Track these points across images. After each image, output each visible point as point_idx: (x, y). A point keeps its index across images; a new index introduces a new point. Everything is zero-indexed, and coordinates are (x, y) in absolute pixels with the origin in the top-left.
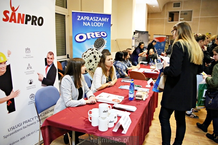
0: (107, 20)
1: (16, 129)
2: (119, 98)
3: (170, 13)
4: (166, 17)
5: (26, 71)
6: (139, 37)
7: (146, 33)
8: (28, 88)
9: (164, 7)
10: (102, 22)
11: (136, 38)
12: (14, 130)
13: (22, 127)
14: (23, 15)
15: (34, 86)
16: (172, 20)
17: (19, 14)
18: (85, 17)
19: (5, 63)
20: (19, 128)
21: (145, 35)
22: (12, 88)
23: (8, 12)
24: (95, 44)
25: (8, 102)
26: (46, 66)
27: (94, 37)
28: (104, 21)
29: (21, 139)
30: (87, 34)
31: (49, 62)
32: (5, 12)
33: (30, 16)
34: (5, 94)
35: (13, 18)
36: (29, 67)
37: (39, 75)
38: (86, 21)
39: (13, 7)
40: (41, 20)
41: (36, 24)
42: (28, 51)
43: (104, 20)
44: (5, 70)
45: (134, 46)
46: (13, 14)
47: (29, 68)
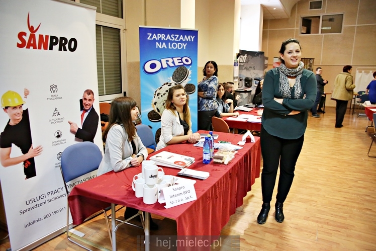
0: (193, 38)
1: (38, 203)
2: (186, 159)
3: (303, 19)
4: (297, 26)
5: (51, 119)
6: (247, 61)
7: (260, 55)
8: (55, 144)
9: (293, 9)
10: (185, 42)
11: (243, 64)
12: (34, 204)
13: (45, 199)
14: (47, 37)
15: (63, 140)
16: (308, 32)
17: (41, 36)
18: (158, 35)
19: (20, 107)
20: (41, 201)
21: (258, 58)
22: (31, 143)
23: (25, 34)
24: (173, 75)
25: (25, 162)
26: (82, 112)
27: (172, 65)
28: (187, 40)
29: (45, 217)
30: (162, 60)
31: (87, 105)
32: (21, 35)
33: (56, 38)
34: (21, 152)
35: (32, 42)
36: (56, 112)
37: (70, 124)
38: (160, 41)
39: (32, 27)
40: (73, 43)
41: (65, 50)
42: (54, 90)
43: (188, 38)
44: (21, 118)
45: (237, 77)
46: (32, 37)
47: (56, 114)
